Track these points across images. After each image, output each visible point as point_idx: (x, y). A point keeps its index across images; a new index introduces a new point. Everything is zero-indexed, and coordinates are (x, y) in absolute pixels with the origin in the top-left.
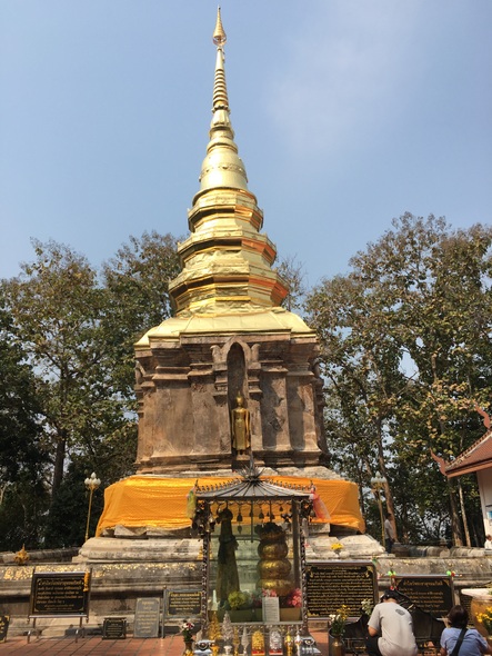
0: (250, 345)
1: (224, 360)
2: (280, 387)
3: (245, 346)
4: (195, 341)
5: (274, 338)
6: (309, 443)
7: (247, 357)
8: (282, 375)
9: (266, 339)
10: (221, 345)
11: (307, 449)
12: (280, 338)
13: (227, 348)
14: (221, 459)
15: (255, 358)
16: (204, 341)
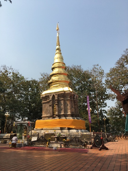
0: (56, 95)
1: (51, 98)
2: (62, 102)
3: (55, 95)
4: (47, 95)
5: (61, 93)
6: (69, 112)
7: (55, 97)
8: (62, 100)
9: (59, 93)
10: (51, 95)
11: (68, 114)
12: (62, 93)
13: (52, 96)
14: (51, 116)
15: (57, 97)
16: (48, 95)
